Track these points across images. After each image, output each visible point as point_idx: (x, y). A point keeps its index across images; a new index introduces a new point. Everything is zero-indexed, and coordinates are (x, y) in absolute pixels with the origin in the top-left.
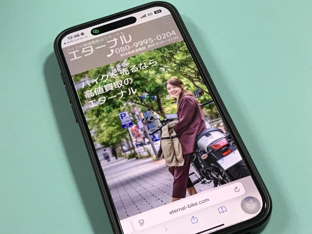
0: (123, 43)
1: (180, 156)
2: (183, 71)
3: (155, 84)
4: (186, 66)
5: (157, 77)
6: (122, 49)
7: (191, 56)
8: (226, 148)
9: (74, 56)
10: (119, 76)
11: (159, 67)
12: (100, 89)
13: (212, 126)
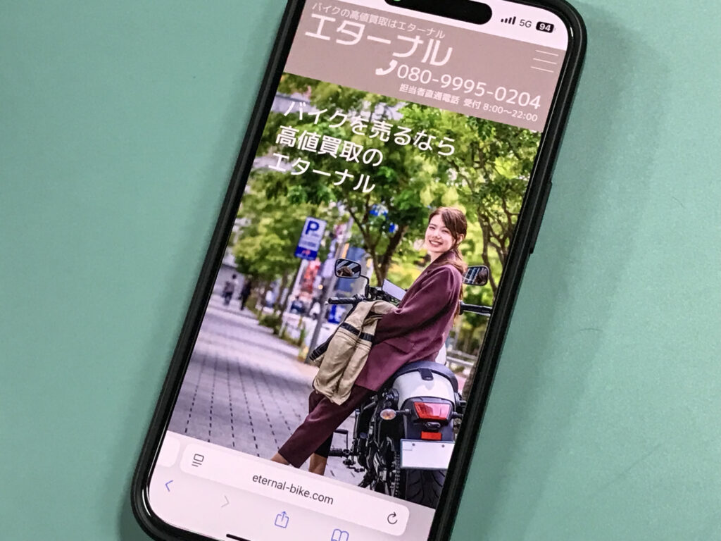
0: (424, 60)
1: (347, 383)
2: (487, 204)
3: (415, 197)
4: (500, 199)
5: (430, 185)
6: (413, 73)
7: (526, 182)
8: (436, 426)
9: (318, 27)
10: (366, 134)
11: (450, 165)
12: (313, 138)
13: (448, 363)
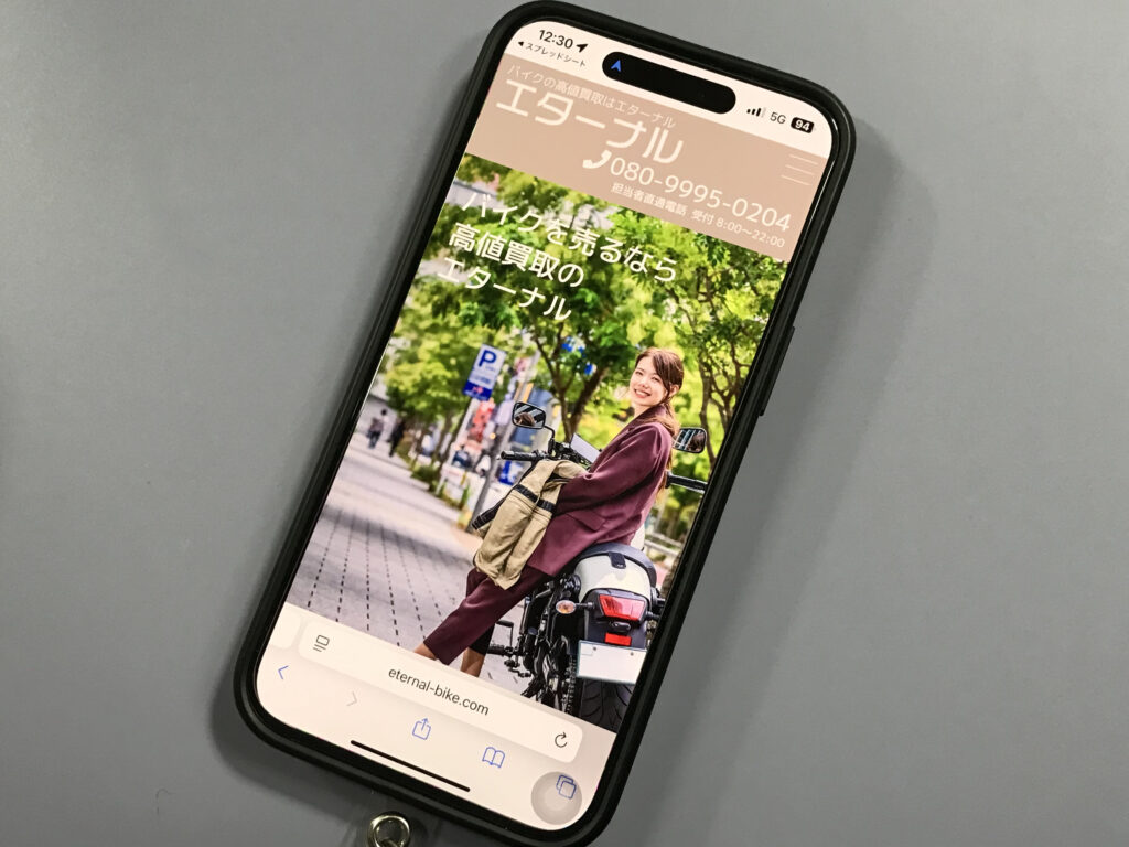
0: (646, 155)
1: (517, 562)
2: (711, 349)
3: (621, 331)
4: (729, 344)
5: (641, 317)
6: (630, 170)
7: (763, 325)
8: (625, 627)
9: (513, 97)
10: (565, 243)
11: (668, 294)
12: (497, 242)
13: (646, 548)
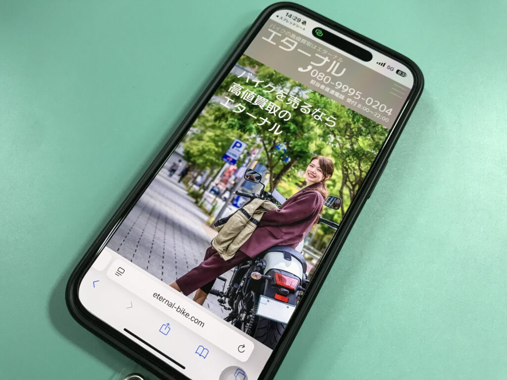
0: (328, 71)
1: (234, 247)
2: (349, 161)
3: (306, 145)
4: (358, 161)
5: (316, 141)
6: (320, 76)
7: (375, 155)
8: (286, 292)
9: (270, 36)
10: (284, 101)
11: (331, 133)
12: (252, 94)
13: (303, 252)
